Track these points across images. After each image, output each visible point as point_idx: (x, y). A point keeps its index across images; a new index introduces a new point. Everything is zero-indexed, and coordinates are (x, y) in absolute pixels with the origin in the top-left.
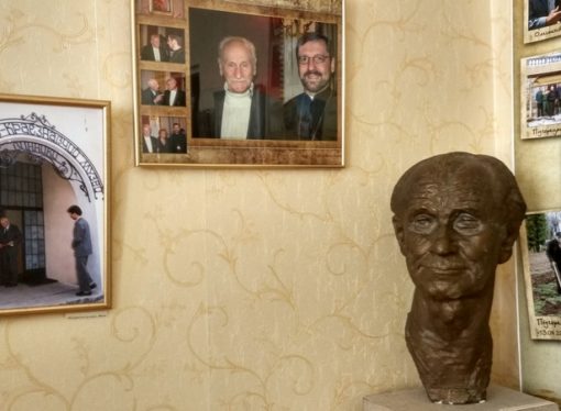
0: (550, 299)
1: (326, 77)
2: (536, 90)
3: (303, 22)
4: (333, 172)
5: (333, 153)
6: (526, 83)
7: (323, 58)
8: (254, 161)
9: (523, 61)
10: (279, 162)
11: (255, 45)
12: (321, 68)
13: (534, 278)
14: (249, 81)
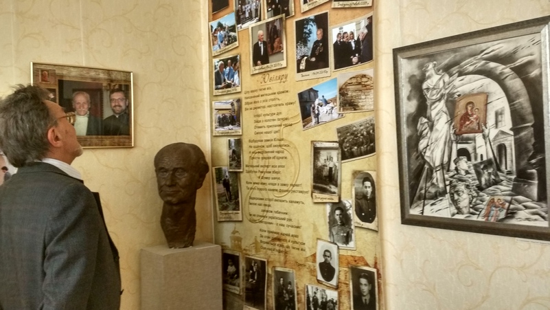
0: (224, 204)
1: (124, 107)
2: (218, 115)
3: (113, 84)
4: (128, 150)
5: (127, 141)
6: (215, 112)
7: (122, 100)
8: (90, 145)
9: (213, 102)
10: (102, 145)
11: (90, 95)
12: (122, 104)
13: (218, 195)
14: (87, 110)
